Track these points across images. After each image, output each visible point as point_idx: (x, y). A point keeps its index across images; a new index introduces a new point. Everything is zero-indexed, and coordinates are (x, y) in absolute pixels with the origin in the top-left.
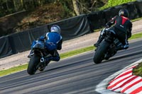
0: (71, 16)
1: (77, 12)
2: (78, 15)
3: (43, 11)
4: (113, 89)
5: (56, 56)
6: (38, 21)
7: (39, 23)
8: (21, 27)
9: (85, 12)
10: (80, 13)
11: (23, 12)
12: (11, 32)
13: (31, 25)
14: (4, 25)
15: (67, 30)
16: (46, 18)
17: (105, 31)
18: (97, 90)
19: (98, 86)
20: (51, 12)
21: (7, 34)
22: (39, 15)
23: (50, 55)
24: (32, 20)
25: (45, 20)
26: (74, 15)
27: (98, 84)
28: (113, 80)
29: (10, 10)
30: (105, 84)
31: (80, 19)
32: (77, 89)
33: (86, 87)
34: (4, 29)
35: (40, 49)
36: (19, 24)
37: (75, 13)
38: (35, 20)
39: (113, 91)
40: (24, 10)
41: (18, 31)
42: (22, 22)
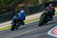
0: (38, 4)
1: (40, 2)
2: (41, 3)
3: (27, 2)
4: (55, 33)
5: (23, 23)
6: (24, 6)
7: (25, 7)
9: (43, 2)
10: (42, 3)
11: (19, 2)
12: (14, 10)
13: (22, 7)
15: (36, 9)
17: (44, 12)
18: (48, 34)
19: (49, 32)
20: (30, 2)
21: (12, 11)
22: (25, 3)
23: (20, 22)
24: (22, 5)
25: (28, 5)
26: (39, 3)
27: (48, 31)
28: (55, 29)
29: (13, 1)
30: (51, 31)
31: (41, 5)
32: (40, 33)
33: (43, 32)
34: (11, 9)
35: (16, 20)
36: (17, 7)
37: (40, 3)
38: (23, 5)
39: (54, 34)
40: (19, 1)
41: (17, 10)
42: (18, 6)
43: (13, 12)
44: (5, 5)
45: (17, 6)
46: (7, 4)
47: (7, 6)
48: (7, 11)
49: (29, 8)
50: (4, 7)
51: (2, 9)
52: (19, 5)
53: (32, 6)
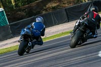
2: (87, 1)
7: (59, 7)
8: (46, 10)
13: (54, 8)
14: (34, 8)
16: (64, 4)
17: (79, 22)
22: (59, 1)
23: (35, 40)
24: (54, 5)
26: (84, 1)
31: (88, 4)
36: (45, 8)
38: (56, 5)
41: (44, 12)
42: (47, 6)
44: (23, 5)
45: (45, 6)
46: (27, 2)
47: (27, 6)
48: (26, 15)
49: (66, 9)
50: (22, 8)
51: (17, 12)
52: (49, 4)
53: (71, 5)
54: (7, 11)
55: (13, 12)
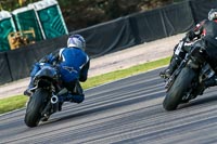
8: (149, 3)
43: (130, 19)
48: (107, 13)
51: (87, 7)
54: (65, 4)
55: (78, 8)
